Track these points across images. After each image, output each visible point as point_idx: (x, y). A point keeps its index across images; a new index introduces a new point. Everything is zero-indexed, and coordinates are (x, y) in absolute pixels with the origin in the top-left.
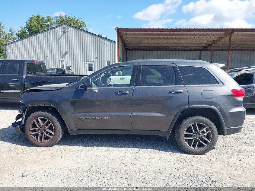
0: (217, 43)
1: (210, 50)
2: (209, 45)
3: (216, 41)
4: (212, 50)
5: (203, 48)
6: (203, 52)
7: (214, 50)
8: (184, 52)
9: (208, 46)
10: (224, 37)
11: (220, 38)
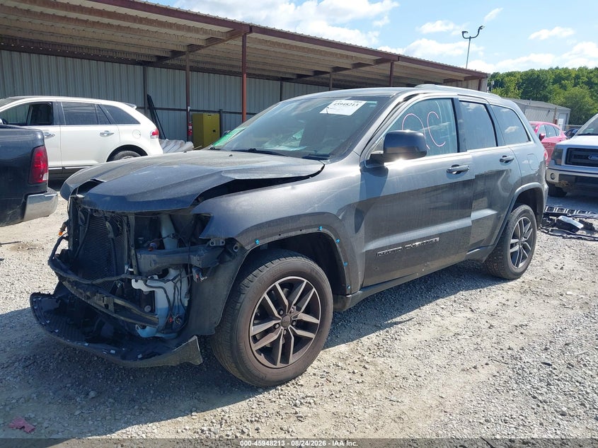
0: (199, 51)
1: (181, 68)
2: (175, 54)
3: (199, 47)
4: (188, 69)
5: (154, 60)
6: (150, 70)
7: (193, 69)
8: (97, 64)
9: (172, 58)
10: (224, 41)
11: (212, 41)
